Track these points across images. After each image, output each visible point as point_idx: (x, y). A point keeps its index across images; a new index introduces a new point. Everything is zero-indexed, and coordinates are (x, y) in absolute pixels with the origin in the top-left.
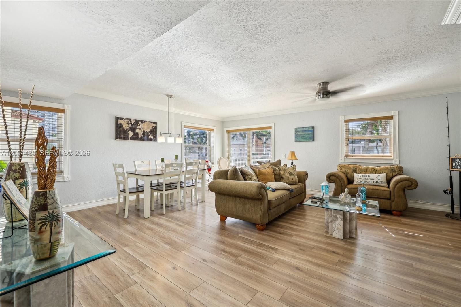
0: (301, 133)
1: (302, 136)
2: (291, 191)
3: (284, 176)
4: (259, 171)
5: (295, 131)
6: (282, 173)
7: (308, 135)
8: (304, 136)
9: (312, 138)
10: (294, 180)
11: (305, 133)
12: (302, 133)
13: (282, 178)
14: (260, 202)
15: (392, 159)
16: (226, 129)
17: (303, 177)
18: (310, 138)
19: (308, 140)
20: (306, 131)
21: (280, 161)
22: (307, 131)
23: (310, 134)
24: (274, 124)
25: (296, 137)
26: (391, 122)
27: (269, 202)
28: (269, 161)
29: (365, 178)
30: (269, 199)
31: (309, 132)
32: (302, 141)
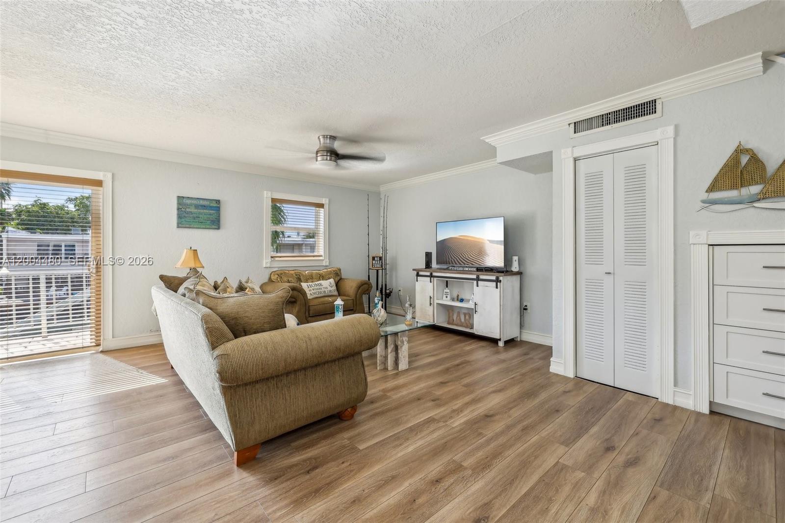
0: (193, 210)
1: (195, 215)
5: (179, 204)
7: (209, 216)
8: (200, 216)
9: (216, 223)
11: (202, 211)
12: (196, 210)
15: (323, 260)
18: (213, 222)
19: (208, 227)
20: (204, 207)
22: (207, 206)
23: (214, 213)
25: (180, 217)
26: (321, 212)
29: (318, 287)
31: (212, 210)
32: (195, 226)
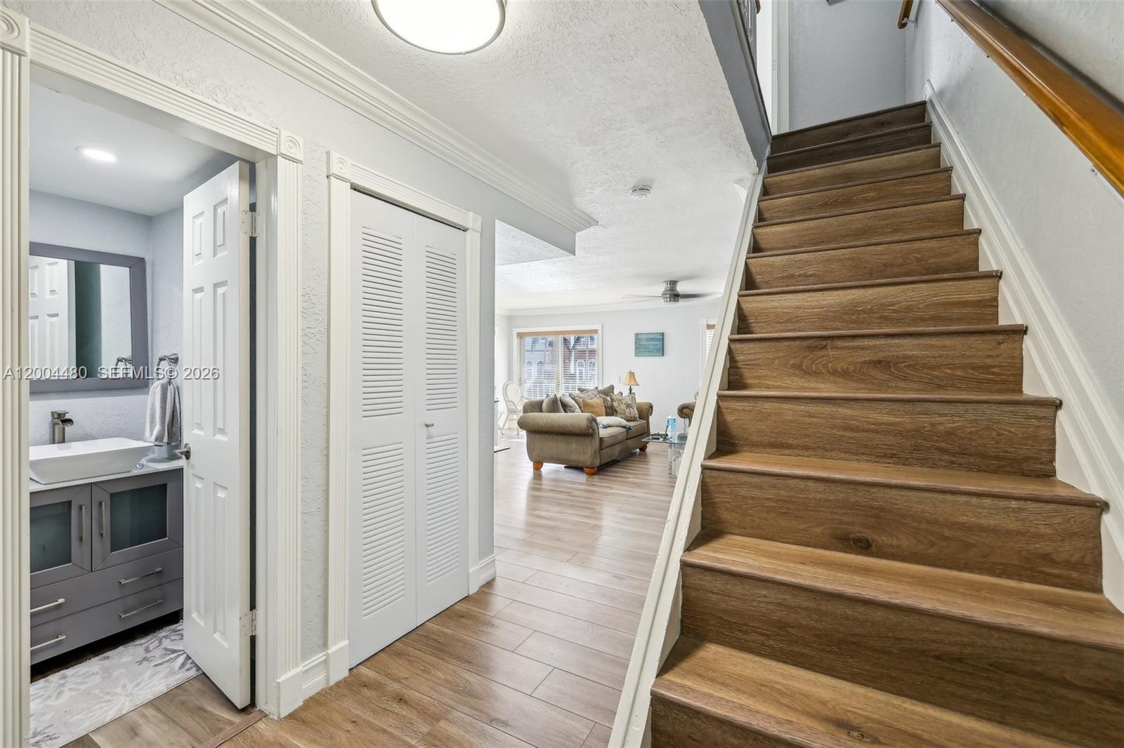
0: (645, 343)
1: (645, 347)
2: (628, 429)
3: (618, 410)
4: (583, 401)
5: (636, 339)
6: (615, 404)
7: (655, 346)
8: (649, 347)
9: (661, 351)
10: (632, 415)
11: (650, 342)
13: (616, 411)
14: (589, 439)
16: (515, 331)
17: (645, 412)
18: (658, 350)
19: (654, 354)
20: (652, 339)
21: (612, 388)
22: (654, 339)
23: (659, 344)
24: (602, 326)
25: (636, 349)
27: (601, 439)
28: (597, 388)
30: (600, 436)
31: (657, 341)
32: (647, 355)
